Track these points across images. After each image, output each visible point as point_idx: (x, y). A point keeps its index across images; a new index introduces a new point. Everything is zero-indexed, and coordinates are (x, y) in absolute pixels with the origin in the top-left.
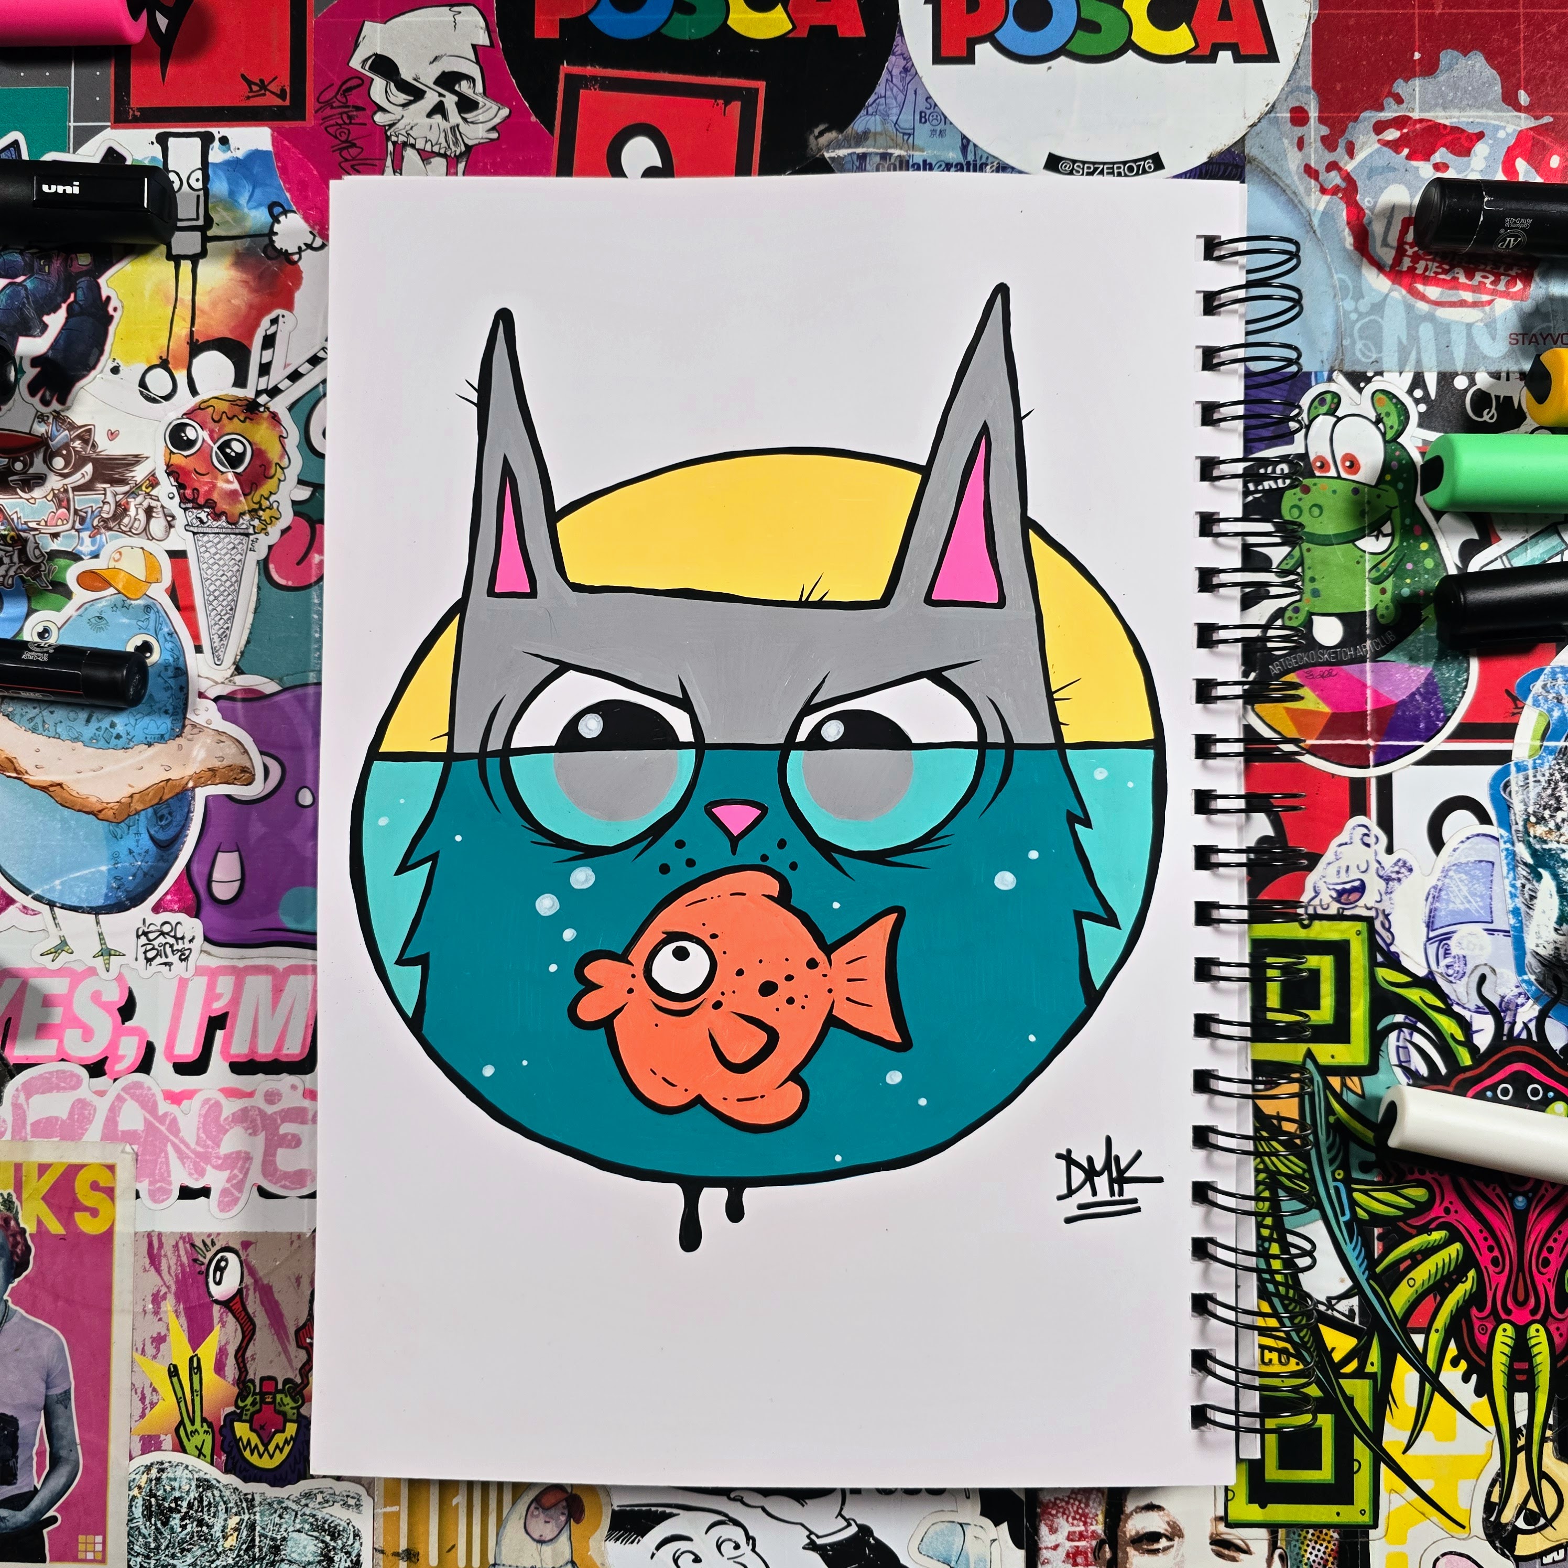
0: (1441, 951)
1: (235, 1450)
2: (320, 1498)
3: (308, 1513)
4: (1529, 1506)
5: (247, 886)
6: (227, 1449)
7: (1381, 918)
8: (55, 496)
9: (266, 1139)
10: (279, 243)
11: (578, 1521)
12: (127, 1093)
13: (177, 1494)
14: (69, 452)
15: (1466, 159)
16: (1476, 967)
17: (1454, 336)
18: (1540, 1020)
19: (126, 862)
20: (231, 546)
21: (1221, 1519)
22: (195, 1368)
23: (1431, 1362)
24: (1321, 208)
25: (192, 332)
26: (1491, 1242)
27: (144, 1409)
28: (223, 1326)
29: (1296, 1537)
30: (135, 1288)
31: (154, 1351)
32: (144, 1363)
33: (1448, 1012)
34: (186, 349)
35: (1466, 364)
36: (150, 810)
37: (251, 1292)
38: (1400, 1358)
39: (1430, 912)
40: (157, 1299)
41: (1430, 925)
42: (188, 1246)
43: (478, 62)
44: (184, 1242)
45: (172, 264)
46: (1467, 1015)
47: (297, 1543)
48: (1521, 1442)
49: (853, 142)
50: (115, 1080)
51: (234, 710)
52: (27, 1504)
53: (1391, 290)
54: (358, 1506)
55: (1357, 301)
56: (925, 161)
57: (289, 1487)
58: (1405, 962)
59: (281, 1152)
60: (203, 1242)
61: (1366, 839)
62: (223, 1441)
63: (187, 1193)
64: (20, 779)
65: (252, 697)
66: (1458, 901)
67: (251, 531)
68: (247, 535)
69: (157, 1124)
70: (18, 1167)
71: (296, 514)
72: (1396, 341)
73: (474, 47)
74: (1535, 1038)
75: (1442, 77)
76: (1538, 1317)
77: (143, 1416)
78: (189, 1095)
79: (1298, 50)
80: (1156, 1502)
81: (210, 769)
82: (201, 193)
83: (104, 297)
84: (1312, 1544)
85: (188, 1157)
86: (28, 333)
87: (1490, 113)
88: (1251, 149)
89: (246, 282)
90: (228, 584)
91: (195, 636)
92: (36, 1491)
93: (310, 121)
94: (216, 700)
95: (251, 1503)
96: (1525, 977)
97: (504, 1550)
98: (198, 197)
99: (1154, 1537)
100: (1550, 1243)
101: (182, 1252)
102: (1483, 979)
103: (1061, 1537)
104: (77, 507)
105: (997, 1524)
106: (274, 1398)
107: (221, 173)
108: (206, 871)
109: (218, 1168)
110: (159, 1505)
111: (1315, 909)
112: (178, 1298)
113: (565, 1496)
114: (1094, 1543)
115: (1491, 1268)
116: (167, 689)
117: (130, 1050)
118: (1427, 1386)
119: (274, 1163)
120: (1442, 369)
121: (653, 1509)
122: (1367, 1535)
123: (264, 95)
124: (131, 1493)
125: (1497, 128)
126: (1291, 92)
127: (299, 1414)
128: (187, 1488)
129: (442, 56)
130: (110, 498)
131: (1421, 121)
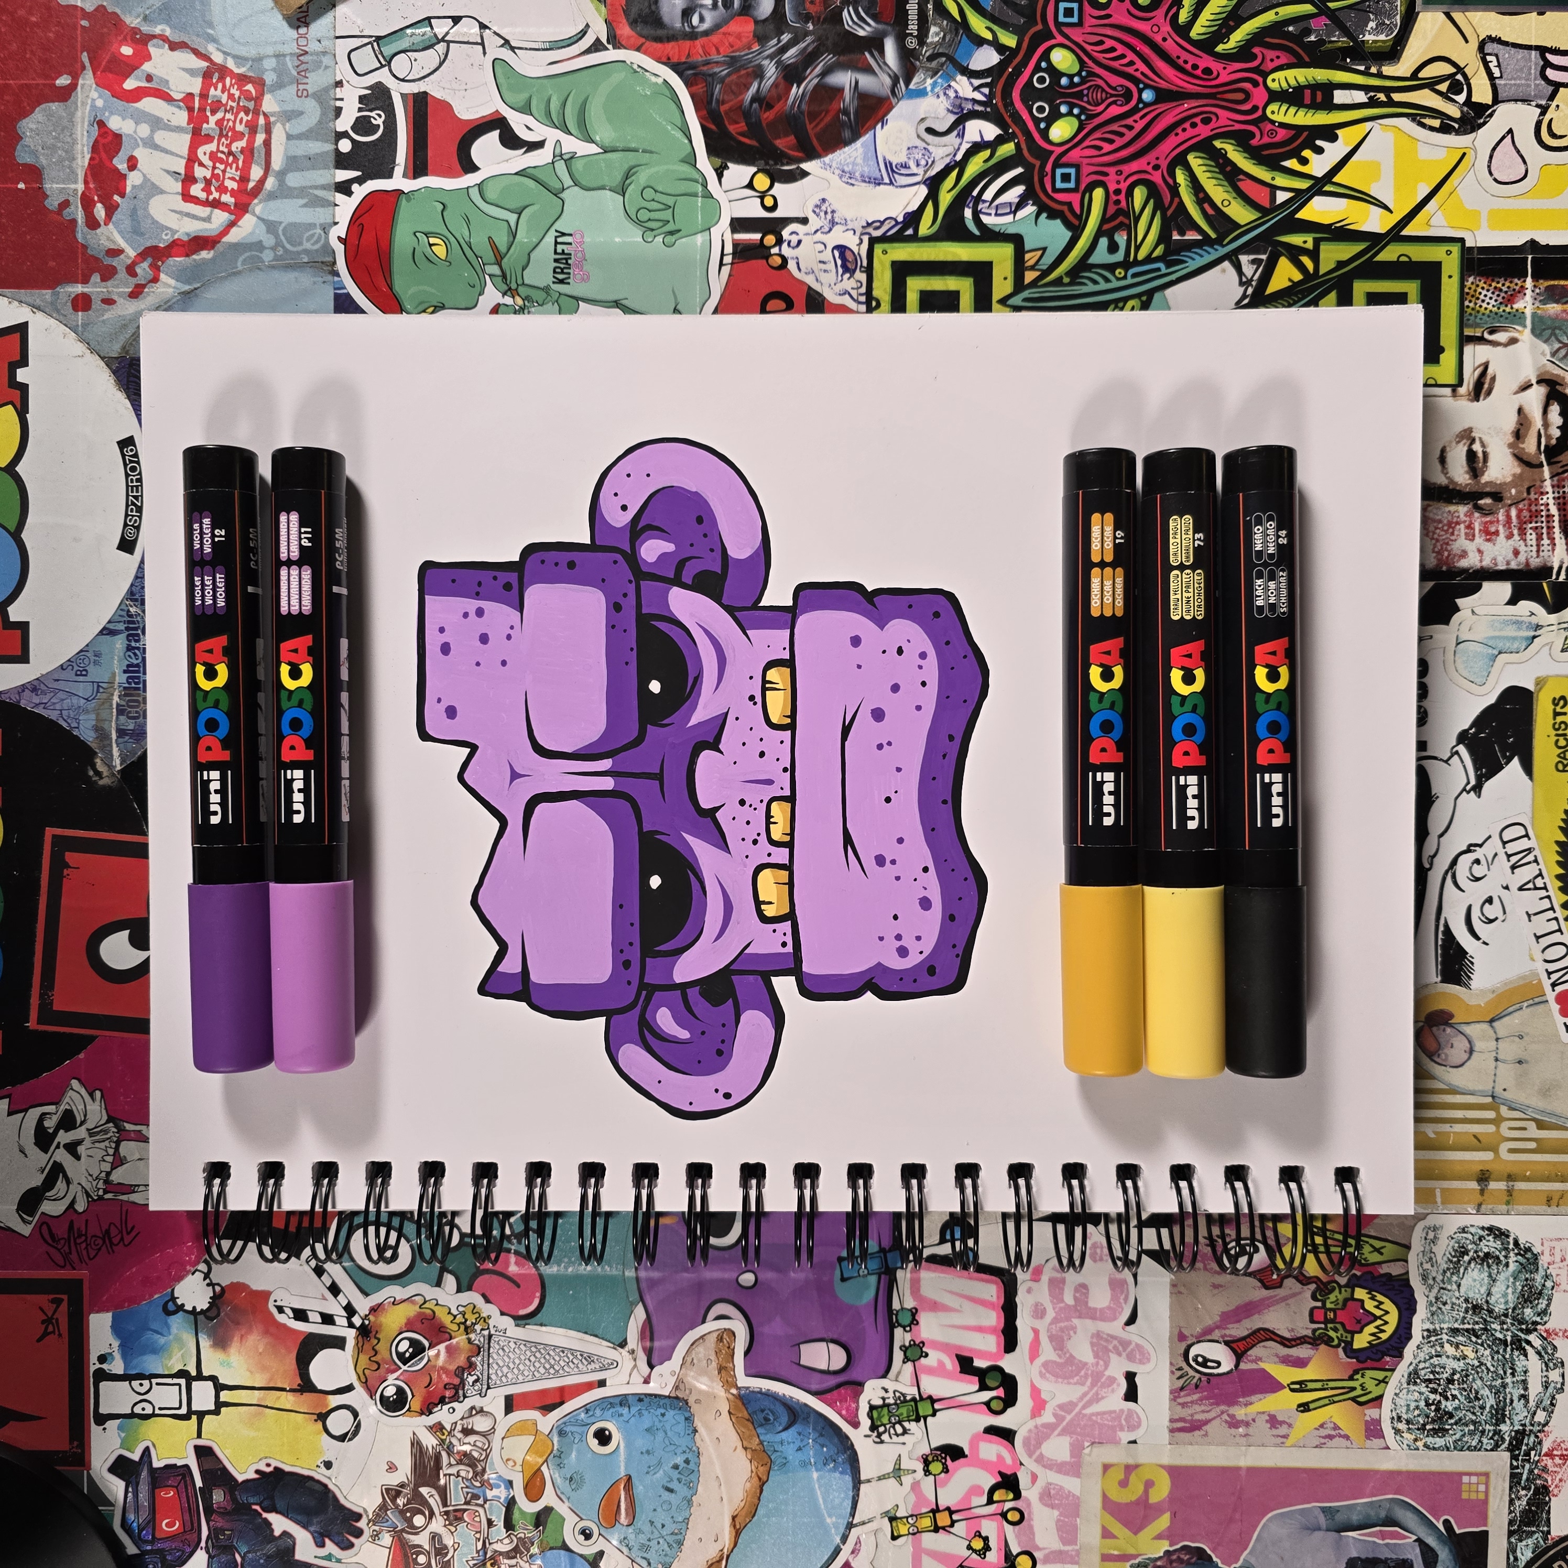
0: (903, 171)
1: (1380, 1348)
2: (1427, 1266)
3: (1440, 1278)
4: (1444, 90)
5: (835, 1337)
6: (1379, 1355)
7: (870, 230)
8: (451, 1524)
9: (1080, 1317)
10: (203, 1304)
11: (1451, 1016)
12: (1034, 1452)
13: (1422, 1404)
14: (408, 1510)
15: (124, 138)
16: (918, 136)
17: (300, 152)
18: (971, 74)
19: (810, 1454)
20: (501, 1352)
21: (1454, 391)
22: (1301, 1386)
23: (1304, 185)
24: (172, 282)
25: (292, 1390)
26: (1187, 125)
27: (1340, 1436)
28: (1260, 1359)
29: (1472, 318)
30: (1223, 1444)
31: (1285, 1426)
32: (1296, 1434)
33: (962, 165)
34: (307, 1396)
35: (327, 141)
36: (760, 1430)
37: (1227, 1332)
38: (1300, 215)
39: (865, 181)
40: (1234, 1423)
41: (878, 182)
42: (1182, 1394)
43: (26, 1110)
44: (1179, 1397)
45: (223, 1410)
46: (965, 147)
47: (1470, 1288)
48: (1382, 97)
49: (106, 742)
50: (1021, 1464)
51: (661, 1349)
52: (1432, 1550)
53: (254, 214)
54: (1435, 1229)
55: (265, 248)
56: (125, 672)
57: (1416, 1296)
58: (914, 206)
59: (1092, 1304)
60: (1179, 1378)
61: (794, 243)
62: (1372, 1360)
63: (1131, 1395)
64: (728, 1557)
65: (648, 1331)
66: (854, 154)
67: (486, 1333)
68: (490, 1336)
69: (1064, 1423)
70: (1106, 1558)
71: (470, 1289)
72: (305, 209)
73: (10, 1114)
74: (989, 80)
75: (43, 161)
76: (1260, 80)
77: (1347, 1437)
78: (1035, 1392)
79: (16, 303)
80: (1437, 453)
81: (719, 1373)
82: (154, 1381)
83: (256, 1476)
84: (1479, 302)
85: (1097, 1394)
86: (291, 1550)
87: (79, 114)
88: (115, 350)
89: (242, 1336)
90: (538, 1355)
91: (589, 1386)
92: (1419, 1541)
93: (83, 1273)
94: (651, 1366)
95: (1431, 1333)
96: (929, 89)
97: (1481, 1088)
98: (158, 1384)
99: (1471, 456)
100: (1188, 67)
101: (1189, 1399)
102: (930, 131)
103: (1470, 547)
104: (463, 1502)
105: (1457, 609)
106: (1330, 1310)
107: (135, 1362)
108: (819, 1375)
109: (1107, 1366)
110: (1433, 1421)
111: (861, 295)
112: (1232, 1402)
113: (1426, 1028)
114: (1477, 515)
115: (1213, 125)
116: (640, 1413)
117: (992, 1450)
118: (1327, 188)
119: (1102, 1310)
120: (331, 163)
121: (1440, 943)
122: (1471, 248)
123: (57, 1320)
124: (1421, 1448)
125: (93, 106)
126: (58, 311)
127: (1346, 1286)
128: (1416, 1394)
129: (20, 1146)
131: (86, 182)
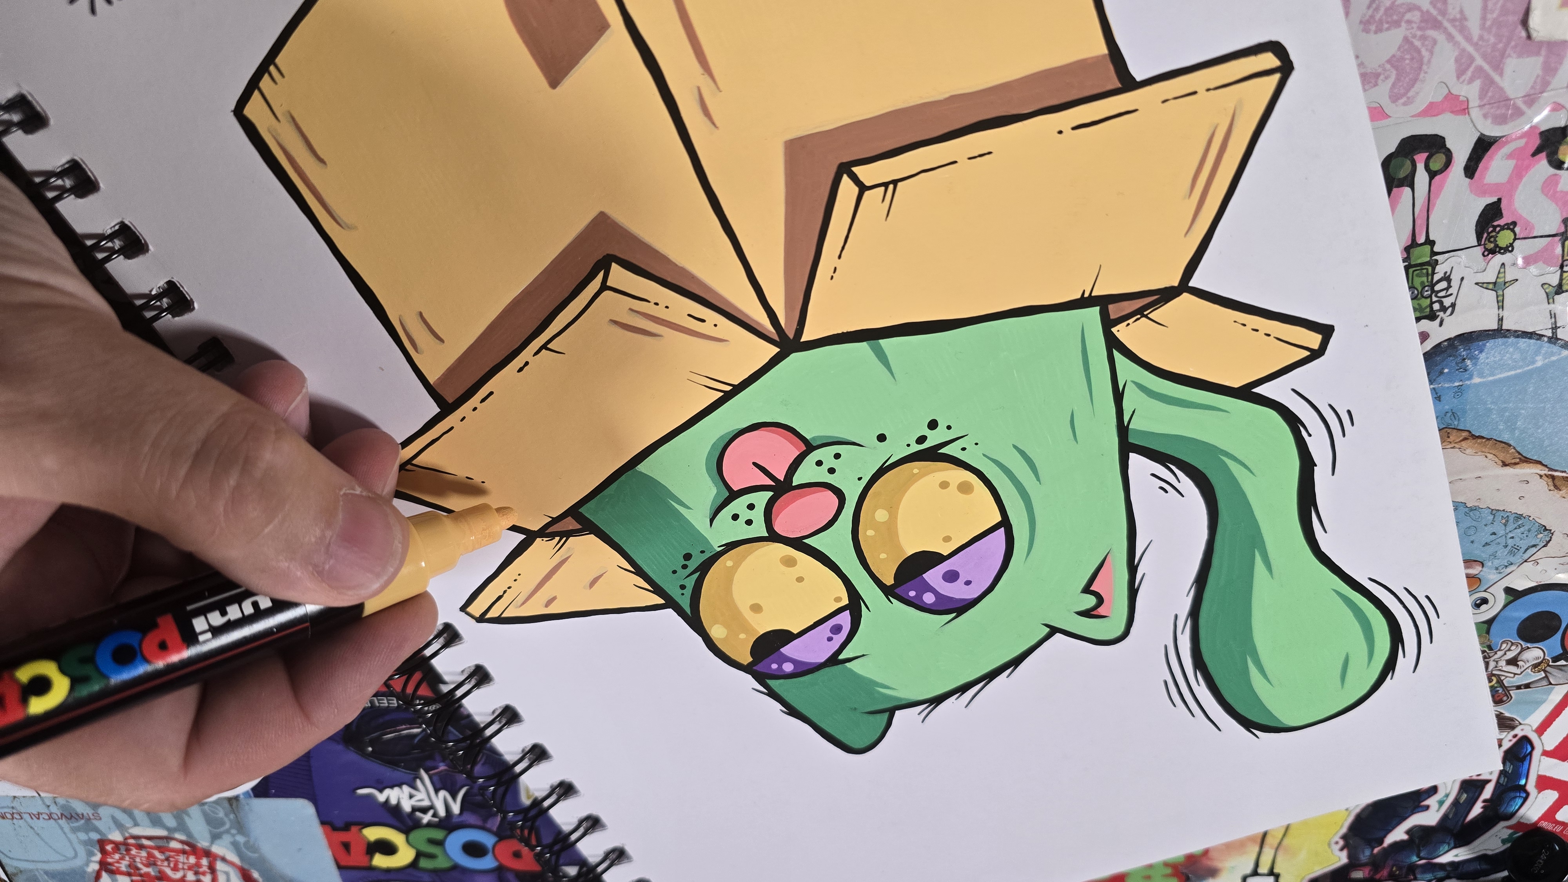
45: (1276, 872)
53: (210, 847)
55: (235, 841)
64: (1551, 469)
69: (1486, 67)
78: (1432, 110)
83: (1346, 851)
86: (1425, 829)
117: (1499, 166)
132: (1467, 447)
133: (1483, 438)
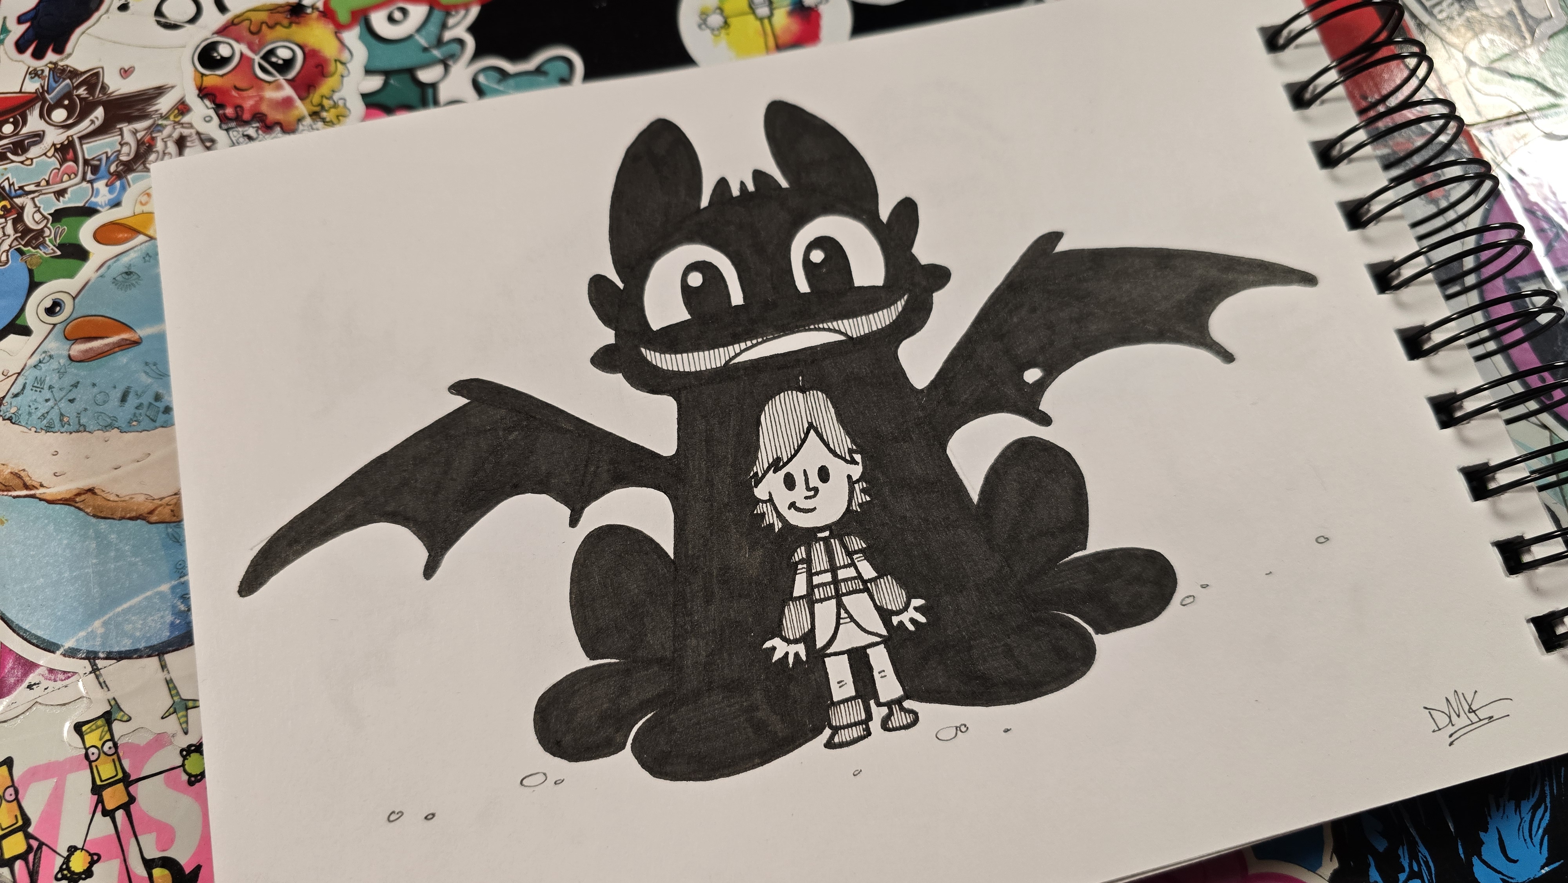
8: (56, 150)
14: (72, 102)
64: (33, 496)
71: (368, 105)
104: (87, 157)
130: (128, 137)
132: (146, 503)
133: (131, 519)
